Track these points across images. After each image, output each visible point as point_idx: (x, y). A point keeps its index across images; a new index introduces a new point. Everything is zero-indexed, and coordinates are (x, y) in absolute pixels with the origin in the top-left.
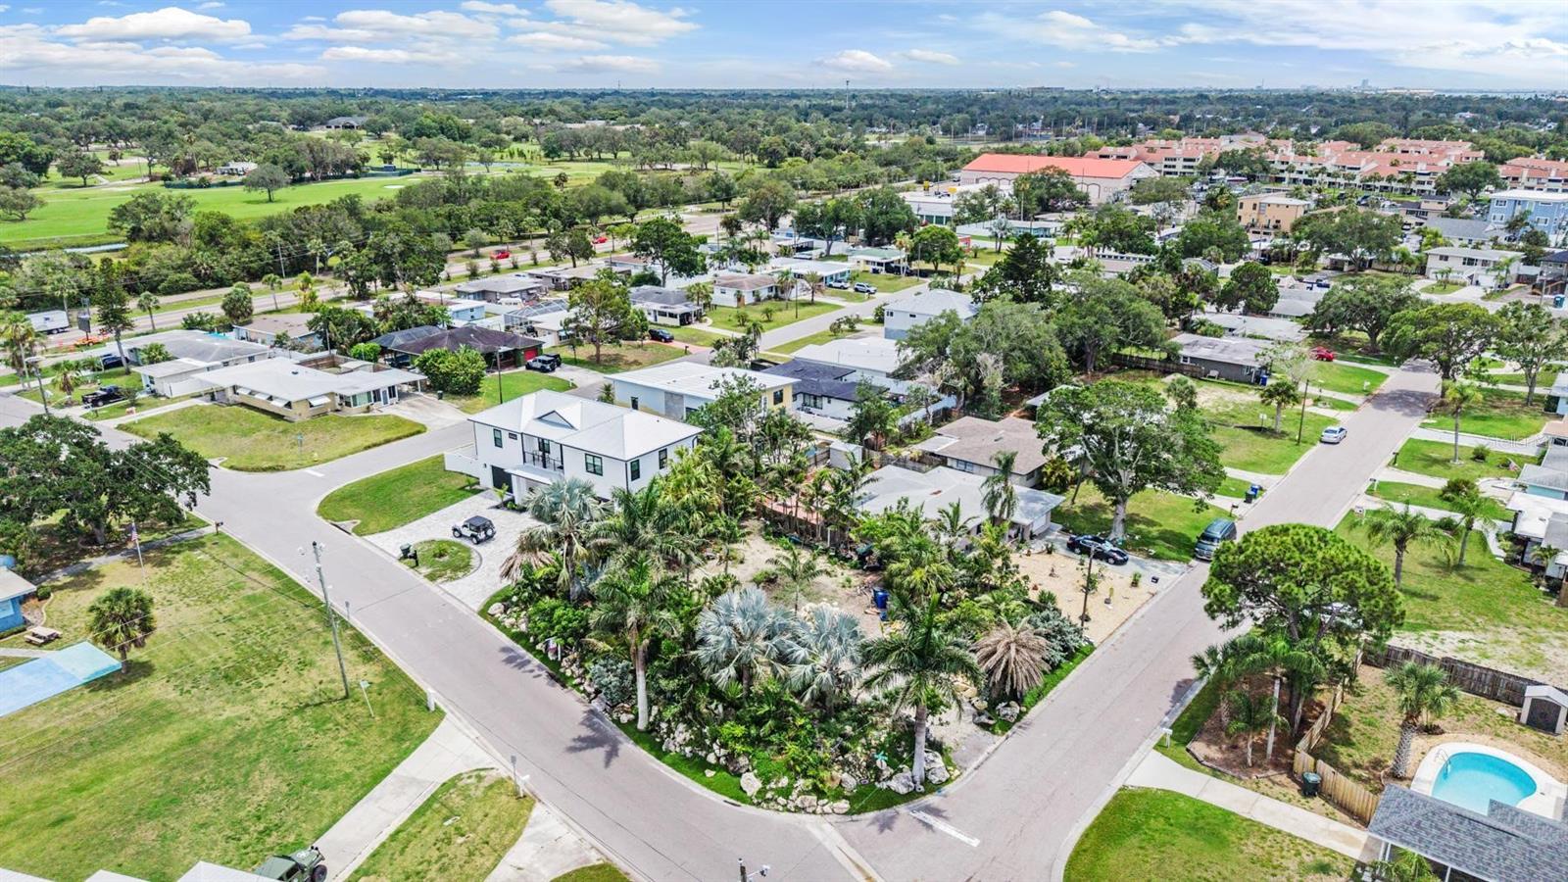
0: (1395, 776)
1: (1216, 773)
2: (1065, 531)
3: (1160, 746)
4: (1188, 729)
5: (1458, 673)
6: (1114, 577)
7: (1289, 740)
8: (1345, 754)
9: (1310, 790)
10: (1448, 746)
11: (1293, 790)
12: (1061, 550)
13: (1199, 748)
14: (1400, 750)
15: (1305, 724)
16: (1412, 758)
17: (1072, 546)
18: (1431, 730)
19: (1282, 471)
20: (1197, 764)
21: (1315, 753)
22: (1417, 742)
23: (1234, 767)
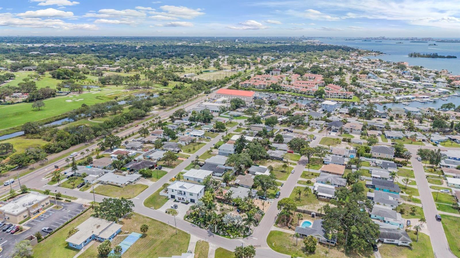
0: (298, 225)
1: (280, 228)
2: (258, 195)
3: (274, 225)
4: (277, 223)
5: (304, 212)
6: (266, 202)
7: (287, 222)
8: (293, 223)
9: (290, 228)
10: (303, 221)
11: (288, 228)
12: (258, 199)
13: (278, 225)
14: (298, 222)
15: (289, 220)
16: (300, 222)
17: (260, 198)
18: (302, 219)
19: (286, 180)
20: (278, 227)
21: (290, 224)
22: (300, 221)
23: (282, 227)
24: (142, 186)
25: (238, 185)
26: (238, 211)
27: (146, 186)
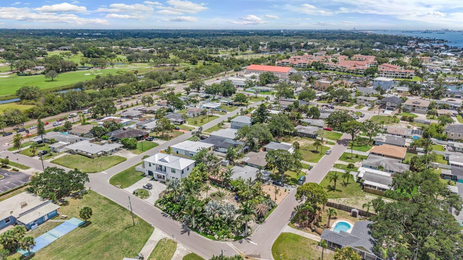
0: (328, 227)
1: (298, 229)
2: (272, 179)
3: (289, 225)
4: (293, 221)
5: (340, 207)
6: (282, 189)
7: (310, 222)
8: (320, 224)
9: (313, 231)
10: (338, 221)
11: (310, 230)
12: (271, 184)
13: (296, 224)
14: (329, 222)
15: (314, 218)
16: (330, 224)
17: (273, 183)
18: (335, 218)
19: (317, 162)
20: (295, 227)
21: (315, 224)
22: (332, 221)
23: (301, 227)
24: (119, 158)
25: (246, 164)
26: (236, 199)
27: (124, 158)
